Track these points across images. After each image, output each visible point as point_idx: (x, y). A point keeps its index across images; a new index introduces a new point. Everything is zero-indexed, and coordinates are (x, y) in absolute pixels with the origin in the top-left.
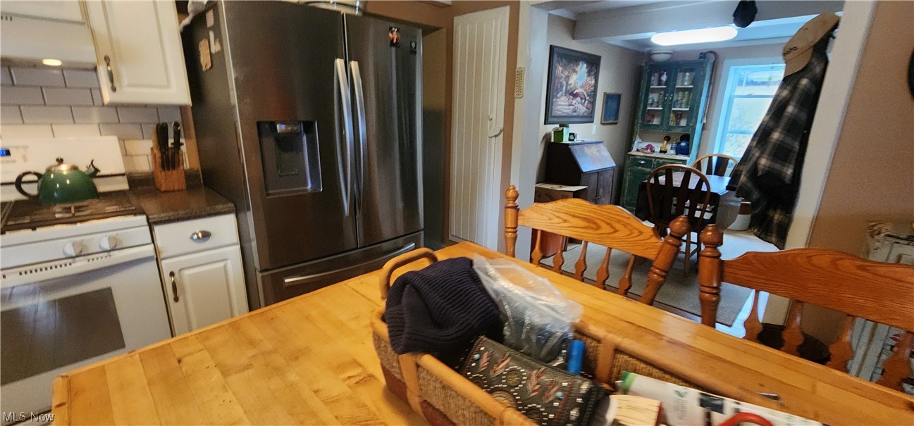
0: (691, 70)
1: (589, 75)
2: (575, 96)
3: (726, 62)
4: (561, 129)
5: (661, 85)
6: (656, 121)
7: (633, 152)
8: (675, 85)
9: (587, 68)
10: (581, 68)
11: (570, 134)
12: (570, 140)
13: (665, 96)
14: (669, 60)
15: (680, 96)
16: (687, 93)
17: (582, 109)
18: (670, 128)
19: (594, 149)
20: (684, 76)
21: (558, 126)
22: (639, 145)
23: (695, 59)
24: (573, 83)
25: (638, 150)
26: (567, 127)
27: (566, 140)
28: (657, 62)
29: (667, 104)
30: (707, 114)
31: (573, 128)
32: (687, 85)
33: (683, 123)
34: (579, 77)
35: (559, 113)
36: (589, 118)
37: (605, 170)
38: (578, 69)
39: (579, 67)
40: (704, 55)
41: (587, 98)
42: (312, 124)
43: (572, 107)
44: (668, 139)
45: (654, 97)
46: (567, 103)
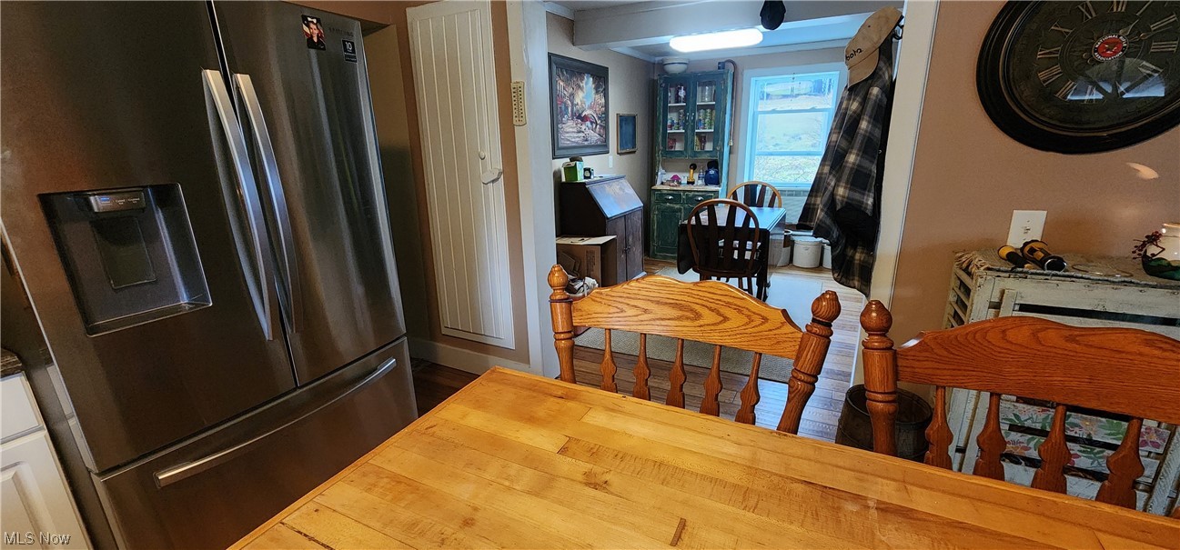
0: (710, 84)
1: (597, 92)
2: (584, 119)
3: (747, 73)
4: (573, 164)
5: (680, 102)
6: (678, 147)
7: (658, 186)
8: (695, 101)
9: (594, 83)
10: (586, 84)
11: (585, 170)
12: (585, 178)
13: (685, 115)
14: (685, 71)
15: (700, 115)
16: (708, 111)
17: (594, 137)
18: (696, 153)
19: (615, 186)
20: (703, 91)
21: (568, 160)
22: (663, 176)
23: (711, 70)
24: (580, 103)
25: (662, 183)
26: (581, 160)
27: (580, 179)
28: (671, 75)
29: (690, 124)
30: (732, 135)
31: (588, 161)
32: (707, 101)
33: (709, 147)
34: (585, 95)
35: (568, 143)
36: (602, 148)
37: (632, 212)
38: (583, 84)
39: (584, 82)
40: (722, 65)
41: (599, 122)
42: (173, 188)
43: (582, 135)
44: (694, 167)
45: (673, 117)
46: (575, 130)
